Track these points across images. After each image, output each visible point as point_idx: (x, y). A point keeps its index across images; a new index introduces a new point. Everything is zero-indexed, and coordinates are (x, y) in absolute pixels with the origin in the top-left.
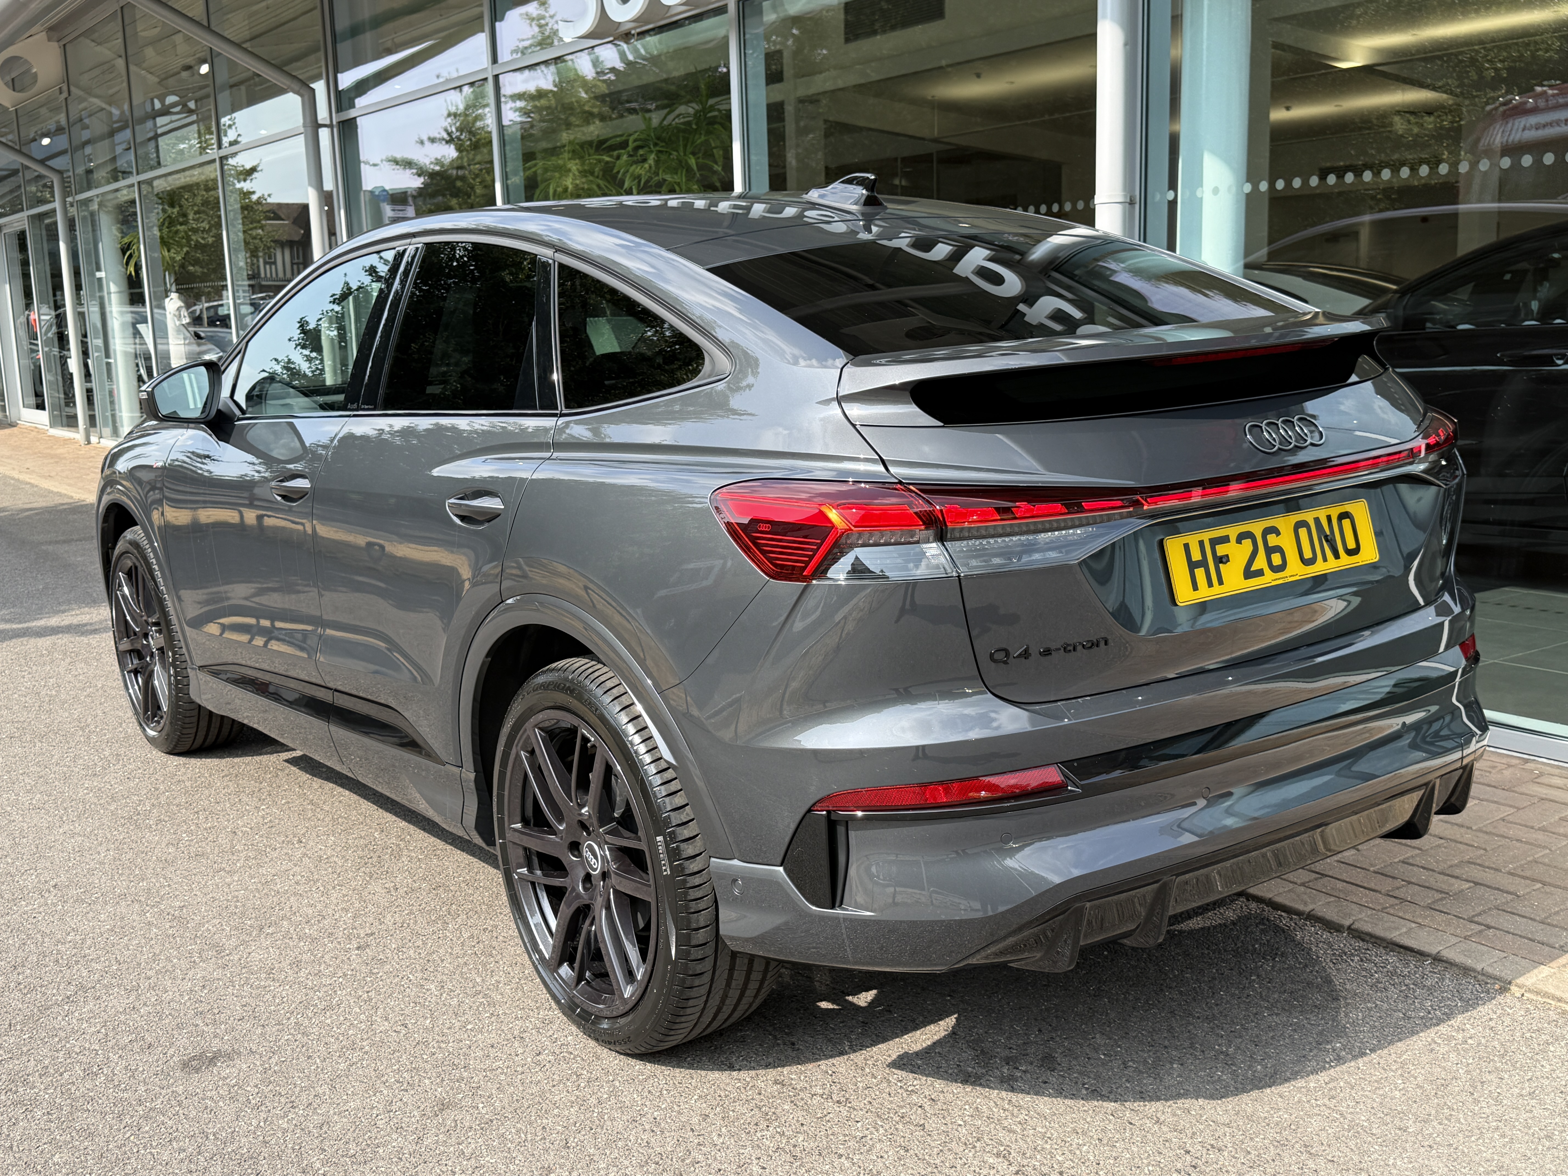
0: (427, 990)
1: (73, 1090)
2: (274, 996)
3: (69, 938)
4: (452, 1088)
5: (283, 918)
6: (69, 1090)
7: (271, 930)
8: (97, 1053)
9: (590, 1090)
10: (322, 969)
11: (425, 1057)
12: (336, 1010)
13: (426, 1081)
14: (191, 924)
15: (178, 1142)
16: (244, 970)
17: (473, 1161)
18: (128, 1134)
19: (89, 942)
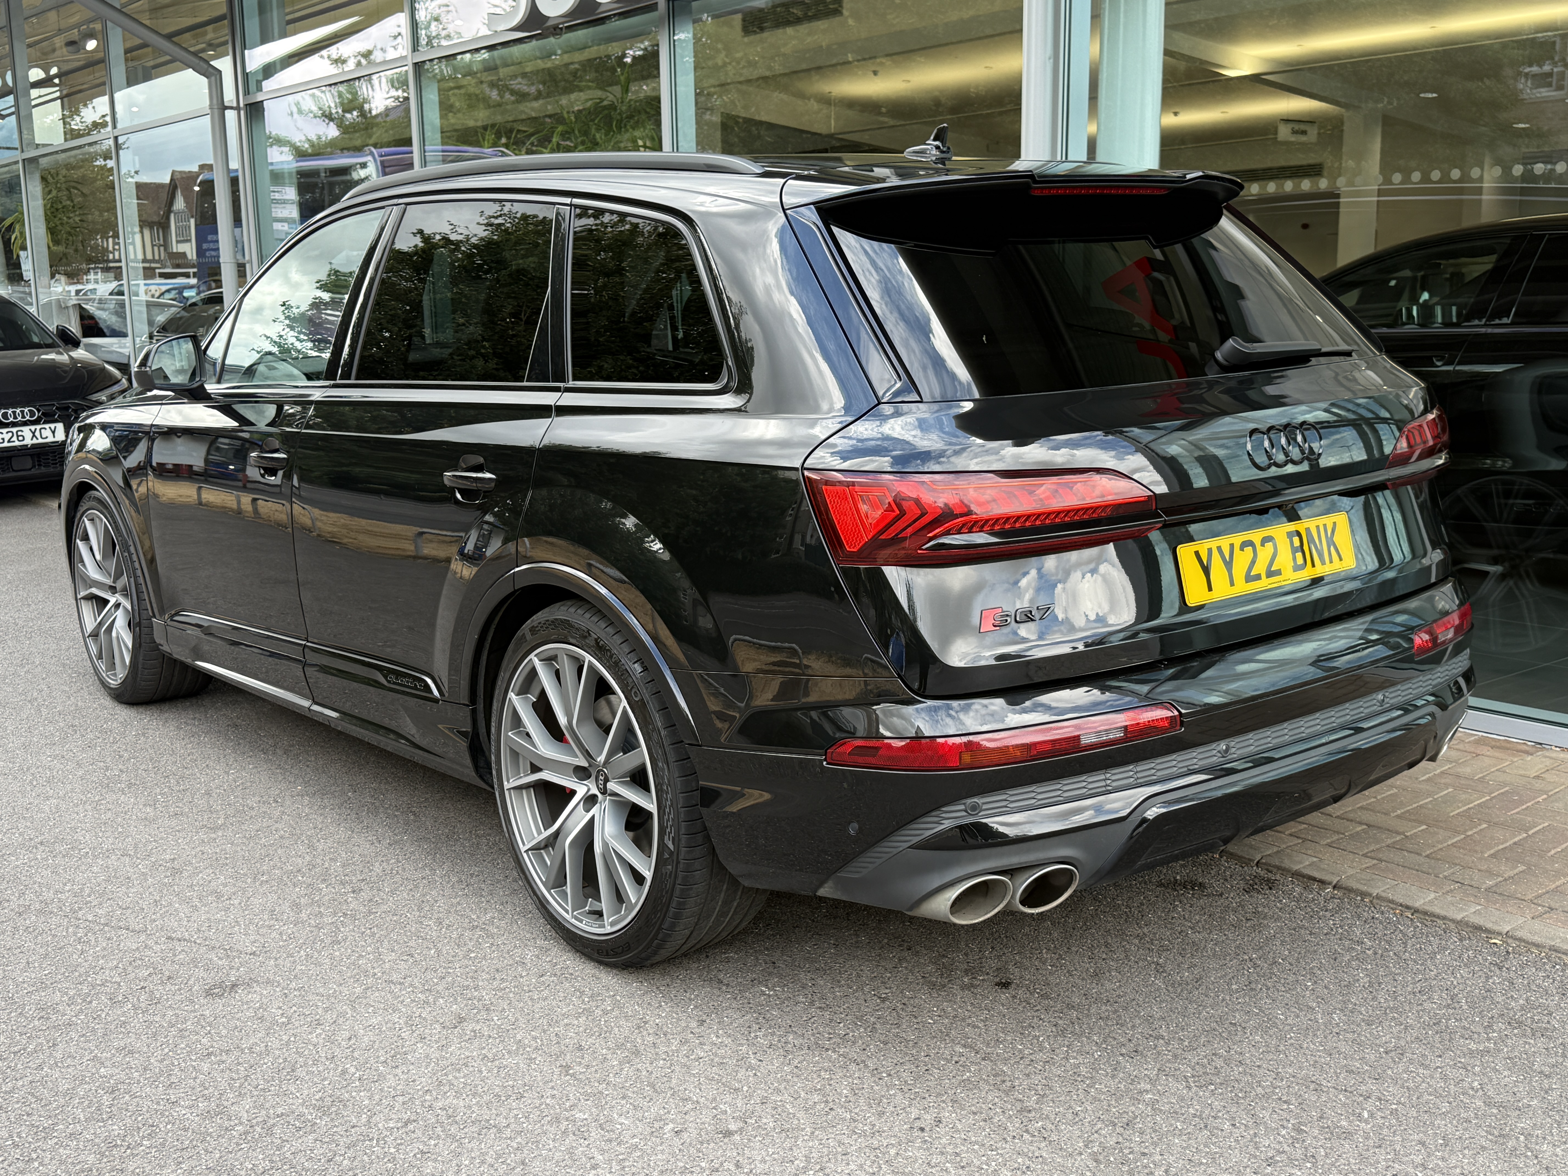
1: (103, 1016)
2: (281, 934)
3: (67, 888)
4: (466, 1005)
5: (274, 867)
6: (99, 1016)
7: (265, 878)
8: (119, 984)
9: (594, 1004)
10: (322, 910)
11: (436, 980)
12: (342, 944)
13: (441, 1000)
14: (185, 874)
15: (216, 1056)
16: (247, 912)
17: (497, 1063)
18: (166, 1050)
19: (87, 891)
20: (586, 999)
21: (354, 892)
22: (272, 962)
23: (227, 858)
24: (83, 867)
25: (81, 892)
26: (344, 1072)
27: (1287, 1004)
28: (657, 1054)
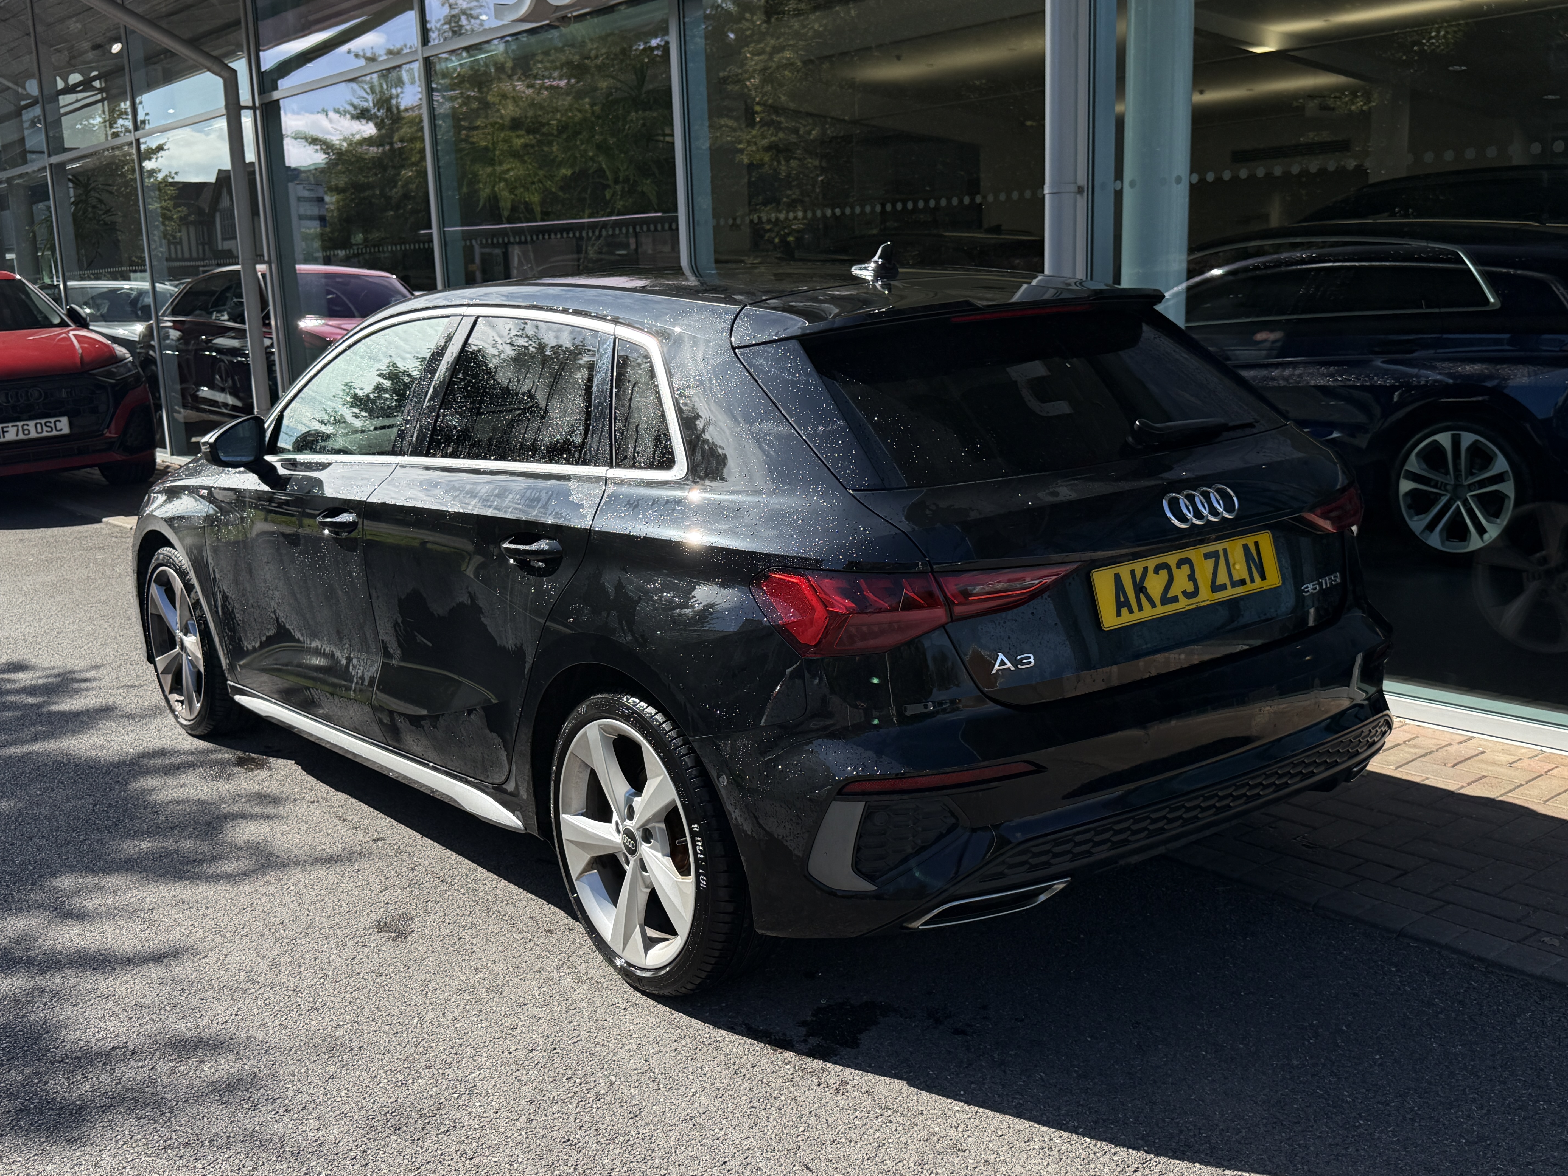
1: (58, 1099)
4: (447, 1088)
8: (80, 1061)
14: (162, 927)
17: (476, 1161)
18: (121, 1143)
20: (578, 1081)
23: (207, 908)
27: (1354, 1083)
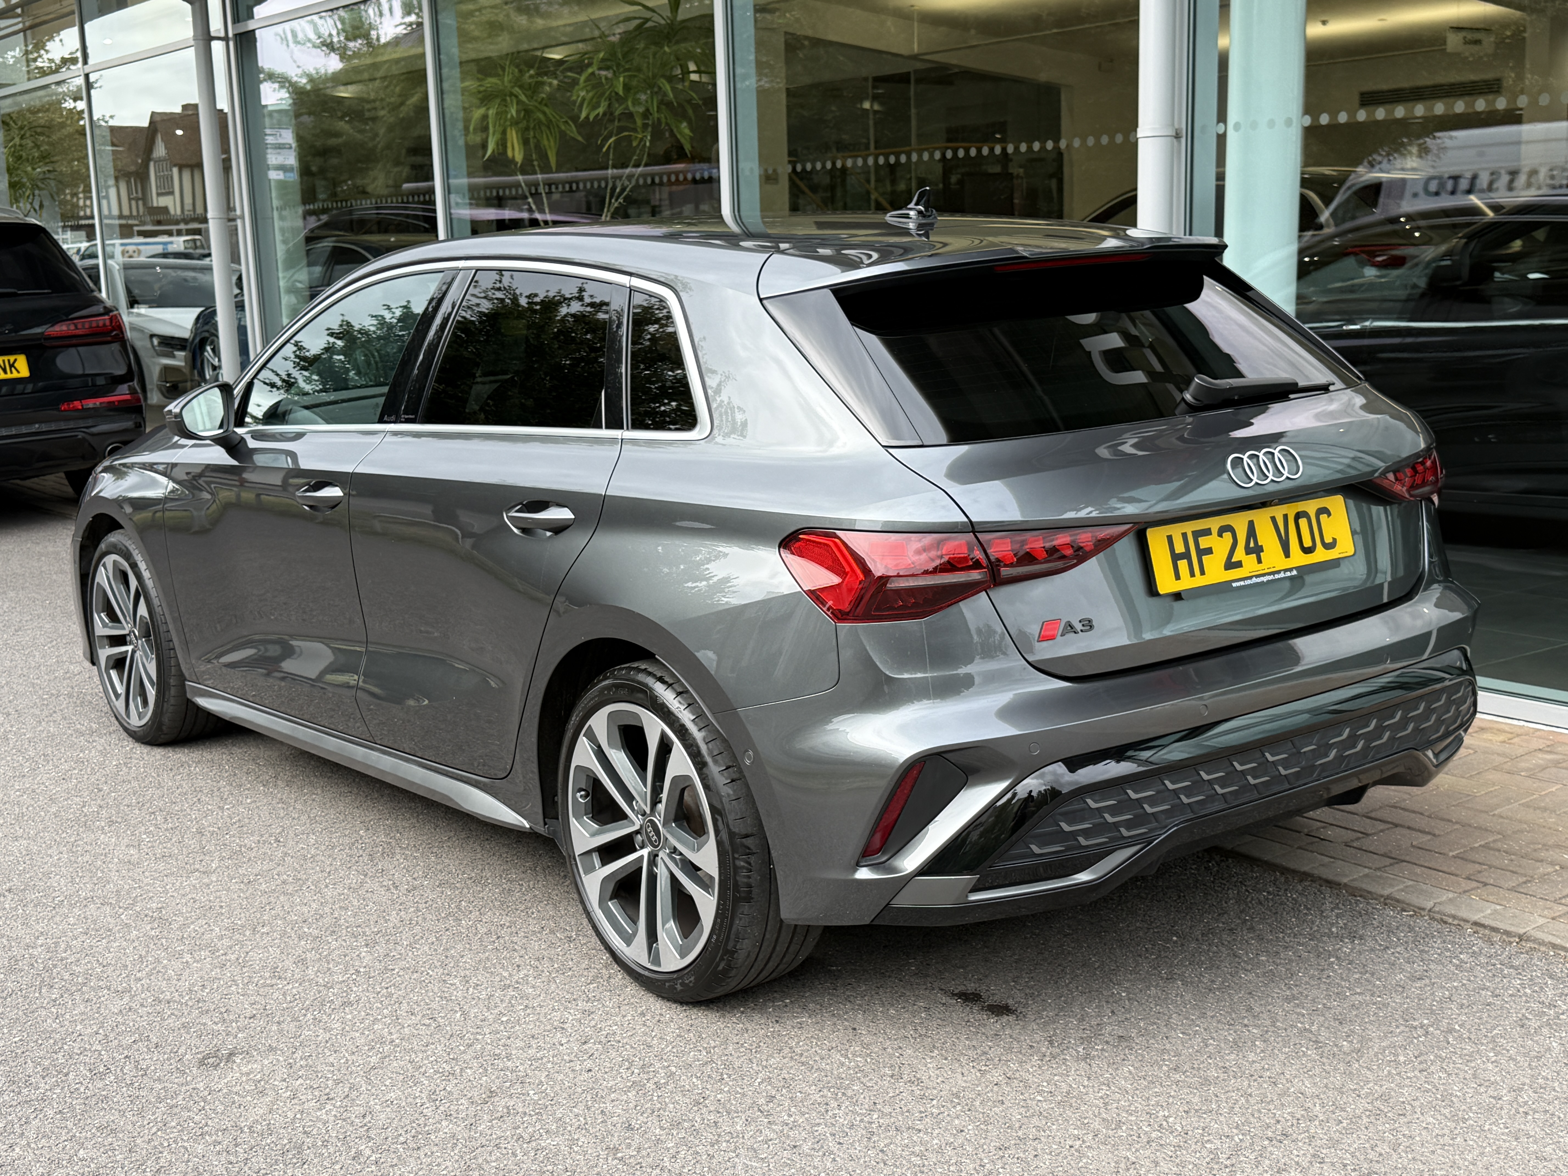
0: (451, 984)
1: (82, 1090)
2: (284, 994)
3: (40, 942)
4: (498, 1077)
5: (276, 917)
6: (78, 1089)
7: (265, 930)
8: (100, 1053)
9: (646, 1076)
10: (331, 966)
11: (462, 1048)
12: (355, 1006)
13: (468, 1071)
14: (175, 925)
15: (210, 1135)
16: (245, 970)
18: (154, 1130)
19: (63, 946)
21: (367, 945)
22: (275, 1028)
23: (222, 907)
24: (58, 919)
25: (56, 947)
26: (359, 1154)
27: (1464, 1079)
28: (719, 1136)
